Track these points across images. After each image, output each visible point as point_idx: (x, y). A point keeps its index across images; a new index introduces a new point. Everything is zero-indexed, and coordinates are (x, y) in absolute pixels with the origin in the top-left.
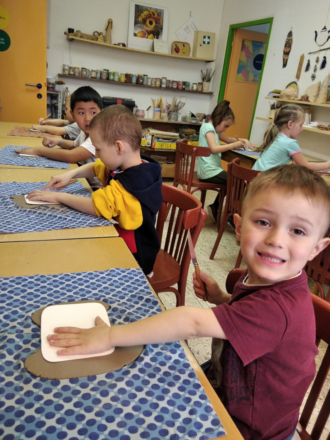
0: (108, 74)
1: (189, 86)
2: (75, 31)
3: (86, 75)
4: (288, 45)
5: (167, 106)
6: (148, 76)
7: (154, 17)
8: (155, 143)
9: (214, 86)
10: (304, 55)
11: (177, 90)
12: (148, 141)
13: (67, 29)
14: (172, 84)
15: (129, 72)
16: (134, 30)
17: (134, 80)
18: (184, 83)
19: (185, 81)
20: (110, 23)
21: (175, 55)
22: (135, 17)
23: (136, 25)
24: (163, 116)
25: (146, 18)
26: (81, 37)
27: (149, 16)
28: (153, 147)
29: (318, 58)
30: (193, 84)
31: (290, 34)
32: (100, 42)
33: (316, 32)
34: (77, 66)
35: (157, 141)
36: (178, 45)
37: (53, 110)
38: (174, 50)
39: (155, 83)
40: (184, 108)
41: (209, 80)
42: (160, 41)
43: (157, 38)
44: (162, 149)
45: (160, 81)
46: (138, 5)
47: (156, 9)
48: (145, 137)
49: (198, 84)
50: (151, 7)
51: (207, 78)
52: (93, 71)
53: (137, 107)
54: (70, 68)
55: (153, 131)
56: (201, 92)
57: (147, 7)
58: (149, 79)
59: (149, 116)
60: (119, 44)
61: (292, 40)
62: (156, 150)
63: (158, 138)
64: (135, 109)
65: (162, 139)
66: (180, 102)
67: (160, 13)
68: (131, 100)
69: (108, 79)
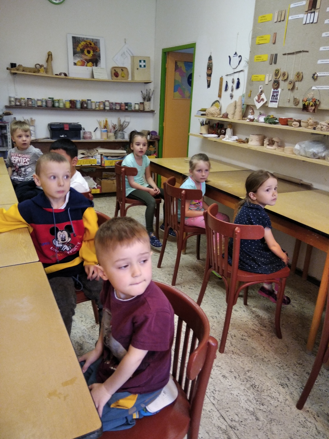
0: (53, 101)
1: (131, 106)
2: (17, 65)
3: (32, 104)
4: (210, 68)
5: (113, 126)
6: (91, 101)
7: (91, 47)
8: (104, 162)
9: (154, 105)
10: (222, 76)
11: (121, 110)
12: (97, 160)
13: (10, 64)
14: (115, 105)
15: (73, 98)
16: (74, 60)
17: (79, 106)
18: (126, 104)
19: (127, 102)
20: (50, 56)
21: (115, 79)
22: (73, 48)
23: (75, 55)
24: (110, 136)
25: (84, 48)
26: (23, 71)
27: (86, 46)
28: (103, 165)
29: (233, 79)
30: (135, 104)
31: (210, 58)
32: (42, 73)
33: (229, 57)
34: (23, 97)
35: (106, 159)
36: (117, 70)
37: (4, 139)
38: (113, 74)
39: (99, 106)
40: (129, 126)
41: (149, 100)
42: (99, 68)
43: (96, 66)
44: (112, 166)
45: (103, 104)
46: (75, 37)
47: (93, 39)
48: (94, 157)
49: (140, 104)
50: (87, 37)
51: (147, 98)
52: (38, 100)
53: (84, 129)
54: (16, 99)
55: (101, 151)
56: (143, 111)
57: (84, 38)
58: (92, 103)
59: (97, 137)
60: (60, 74)
61: (212, 63)
62: (106, 168)
63: (107, 157)
64: (82, 132)
65: (111, 157)
66: (124, 122)
67: (97, 43)
68: (78, 124)
69: (53, 106)
